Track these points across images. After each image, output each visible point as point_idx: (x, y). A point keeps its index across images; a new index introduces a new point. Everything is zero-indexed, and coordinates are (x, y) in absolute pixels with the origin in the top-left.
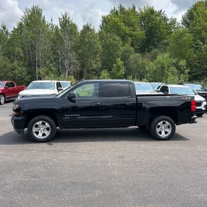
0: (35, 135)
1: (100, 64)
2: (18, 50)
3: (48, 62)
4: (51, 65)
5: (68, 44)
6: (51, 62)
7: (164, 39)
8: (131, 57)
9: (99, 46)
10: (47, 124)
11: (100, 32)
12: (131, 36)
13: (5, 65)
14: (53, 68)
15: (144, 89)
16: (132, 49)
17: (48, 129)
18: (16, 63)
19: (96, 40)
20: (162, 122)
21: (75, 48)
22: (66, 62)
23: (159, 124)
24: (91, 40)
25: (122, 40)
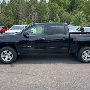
0: (3, 59)
1: (48, 18)
2: (10, 11)
3: (24, 17)
4: (26, 18)
5: (33, 8)
6: (26, 17)
7: (79, 5)
8: (63, 14)
9: (48, 9)
10: (10, 52)
11: (49, 2)
12: (63, 4)
13: (4, 19)
14: (27, 20)
15: (72, 29)
16: (64, 10)
17: (11, 55)
18: (9, 18)
19: (46, 6)
20: (86, 51)
21: (37, 10)
22: (32, 17)
23: (84, 52)
24: (44, 6)
25: (59, 6)
